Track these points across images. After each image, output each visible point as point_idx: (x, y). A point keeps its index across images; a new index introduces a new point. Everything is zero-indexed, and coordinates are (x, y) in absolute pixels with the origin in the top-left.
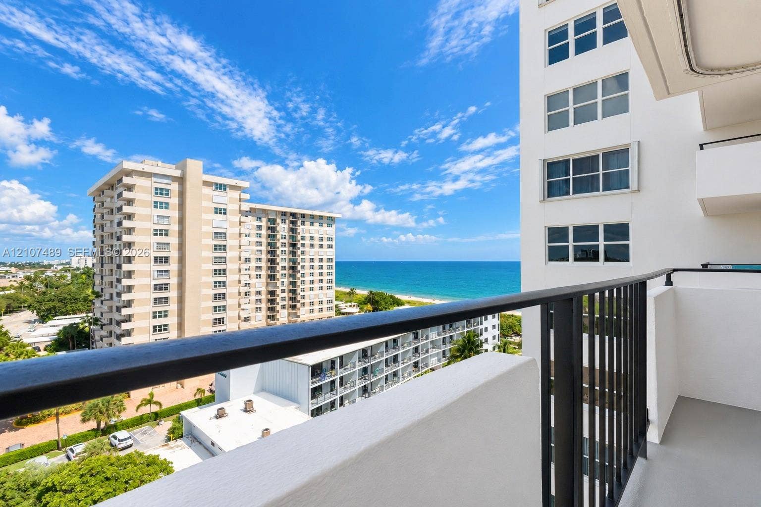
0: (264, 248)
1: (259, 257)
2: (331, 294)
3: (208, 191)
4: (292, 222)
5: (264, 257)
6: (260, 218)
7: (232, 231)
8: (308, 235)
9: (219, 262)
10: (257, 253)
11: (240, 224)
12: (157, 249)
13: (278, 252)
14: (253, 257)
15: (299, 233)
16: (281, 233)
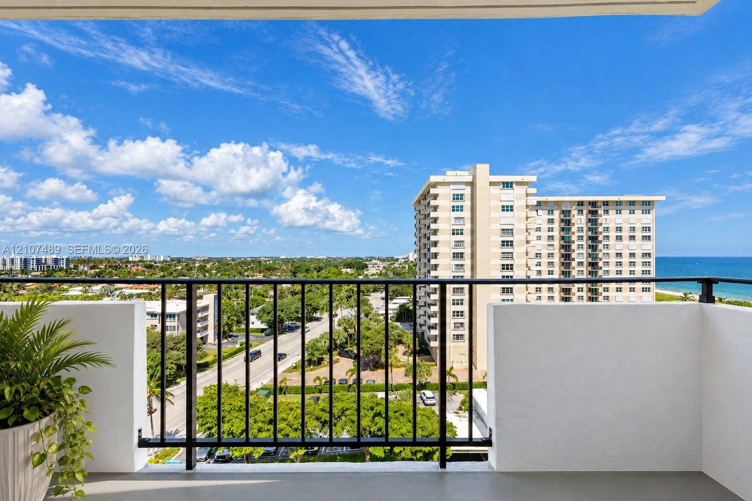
0: (557, 243)
1: (552, 252)
2: (649, 297)
3: (496, 190)
4: (590, 212)
5: (557, 252)
6: (552, 211)
7: (520, 226)
8: (612, 226)
9: (506, 258)
10: (549, 248)
11: (527, 220)
12: (455, 246)
13: (574, 246)
14: (545, 252)
15: (601, 224)
16: (577, 226)
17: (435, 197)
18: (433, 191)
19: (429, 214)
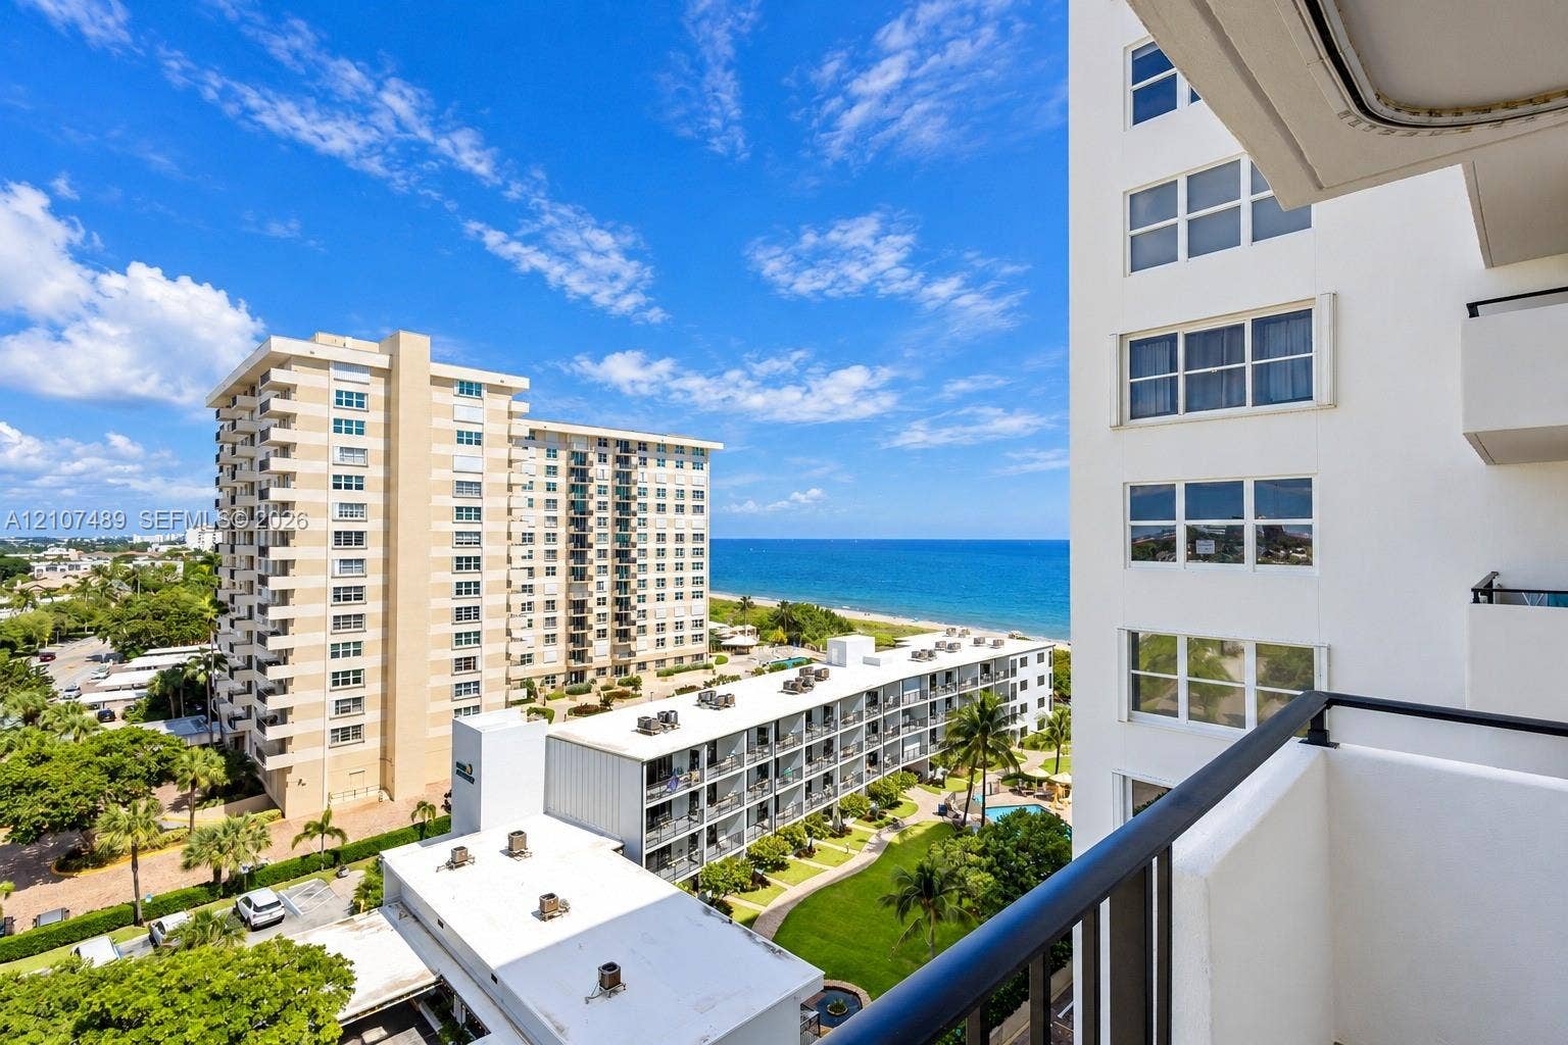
0: (562, 512)
1: (551, 531)
2: (701, 607)
3: (448, 397)
4: (618, 459)
5: (562, 531)
6: (555, 451)
7: (494, 479)
8: (652, 487)
9: (466, 543)
10: (548, 523)
11: (510, 466)
12: (341, 516)
13: (592, 521)
14: (540, 531)
15: (635, 483)
16: (597, 483)
17: (286, 391)
18: (278, 376)
19: (265, 435)
